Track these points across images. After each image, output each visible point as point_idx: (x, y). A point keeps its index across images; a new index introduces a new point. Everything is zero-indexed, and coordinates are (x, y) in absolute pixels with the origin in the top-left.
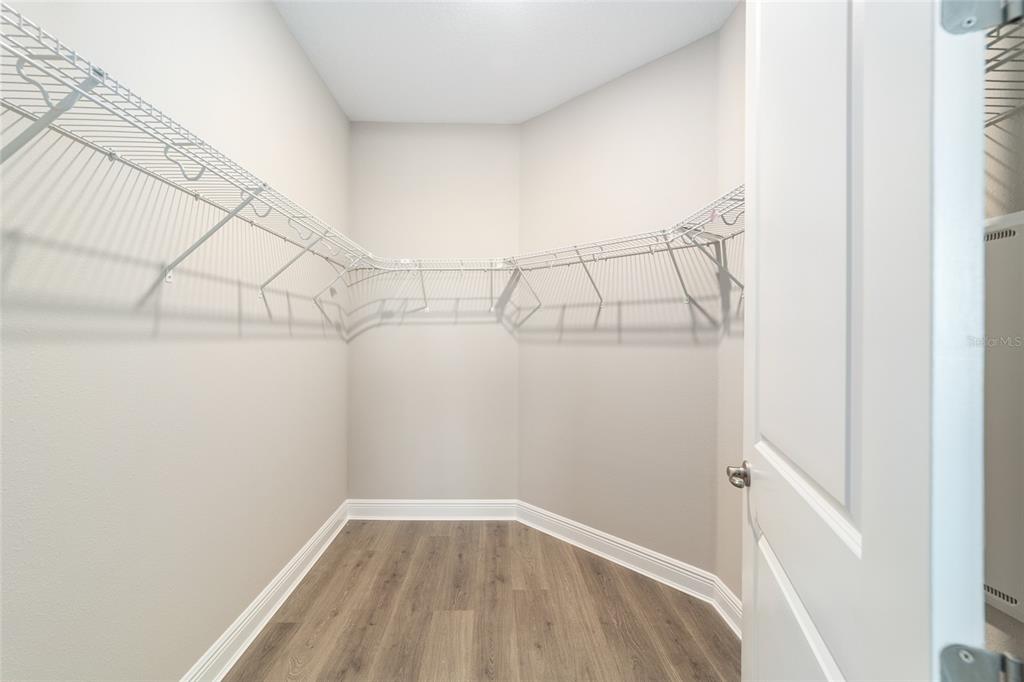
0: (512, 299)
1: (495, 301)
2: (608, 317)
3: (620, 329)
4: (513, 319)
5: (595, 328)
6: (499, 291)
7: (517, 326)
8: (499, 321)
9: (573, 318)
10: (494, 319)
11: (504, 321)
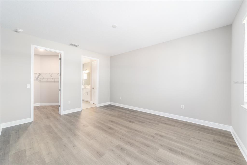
0: (39, 77)
1: (36, 78)
2: (53, 80)
3: (55, 81)
4: (39, 80)
5: (52, 81)
6: (37, 76)
7: (40, 81)
8: (37, 80)
9: (48, 80)
10: (36, 80)
11: (38, 80)
